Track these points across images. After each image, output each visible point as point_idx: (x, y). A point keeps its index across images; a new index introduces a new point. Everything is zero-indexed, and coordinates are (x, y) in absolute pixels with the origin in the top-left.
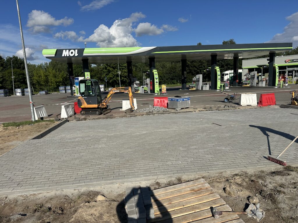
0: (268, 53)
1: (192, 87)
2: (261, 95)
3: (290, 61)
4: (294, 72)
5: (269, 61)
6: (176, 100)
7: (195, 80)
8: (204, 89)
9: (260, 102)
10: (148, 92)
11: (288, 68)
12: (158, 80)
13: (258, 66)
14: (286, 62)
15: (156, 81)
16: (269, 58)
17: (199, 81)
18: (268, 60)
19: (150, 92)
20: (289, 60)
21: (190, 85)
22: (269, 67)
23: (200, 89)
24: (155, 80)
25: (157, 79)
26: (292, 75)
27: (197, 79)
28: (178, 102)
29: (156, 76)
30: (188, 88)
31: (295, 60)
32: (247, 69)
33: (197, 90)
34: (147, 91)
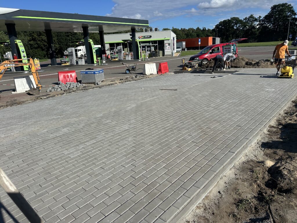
0: (129, 29)
1: (65, 62)
2: (160, 64)
3: (142, 38)
4: (146, 47)
5: (131, 37)
6: (92, 73)
7: (67, 53)
8: (80, 63)
9: (159, 71)
10: (12, 70)
11: (141, 43)
12: (25, 53)
13: (123, 41)
14: (139, 38)
15: (23, 54)
16: (131, 33)
17: (72, 55)
18: (130, 35)
19: (15, 70)
20: (142, 36)
21: (62, 60)
22: (132, 42)
23: (75, 64)
24: (21, 53)
25: (23, 52)
26: (145, 50)
27: (69, 53)
28: (96, 74)
29: (22, 49)
30: (60, 64)
31: (146, 37)
32: (108, 44)
33: (72, 65)
34: (10, 69)
